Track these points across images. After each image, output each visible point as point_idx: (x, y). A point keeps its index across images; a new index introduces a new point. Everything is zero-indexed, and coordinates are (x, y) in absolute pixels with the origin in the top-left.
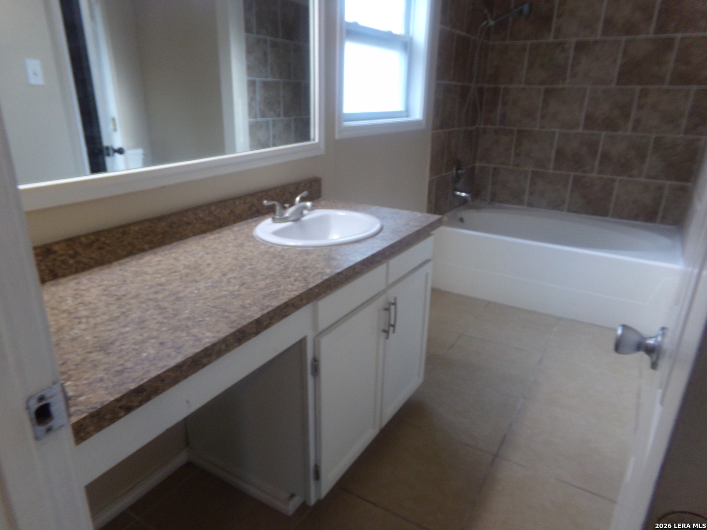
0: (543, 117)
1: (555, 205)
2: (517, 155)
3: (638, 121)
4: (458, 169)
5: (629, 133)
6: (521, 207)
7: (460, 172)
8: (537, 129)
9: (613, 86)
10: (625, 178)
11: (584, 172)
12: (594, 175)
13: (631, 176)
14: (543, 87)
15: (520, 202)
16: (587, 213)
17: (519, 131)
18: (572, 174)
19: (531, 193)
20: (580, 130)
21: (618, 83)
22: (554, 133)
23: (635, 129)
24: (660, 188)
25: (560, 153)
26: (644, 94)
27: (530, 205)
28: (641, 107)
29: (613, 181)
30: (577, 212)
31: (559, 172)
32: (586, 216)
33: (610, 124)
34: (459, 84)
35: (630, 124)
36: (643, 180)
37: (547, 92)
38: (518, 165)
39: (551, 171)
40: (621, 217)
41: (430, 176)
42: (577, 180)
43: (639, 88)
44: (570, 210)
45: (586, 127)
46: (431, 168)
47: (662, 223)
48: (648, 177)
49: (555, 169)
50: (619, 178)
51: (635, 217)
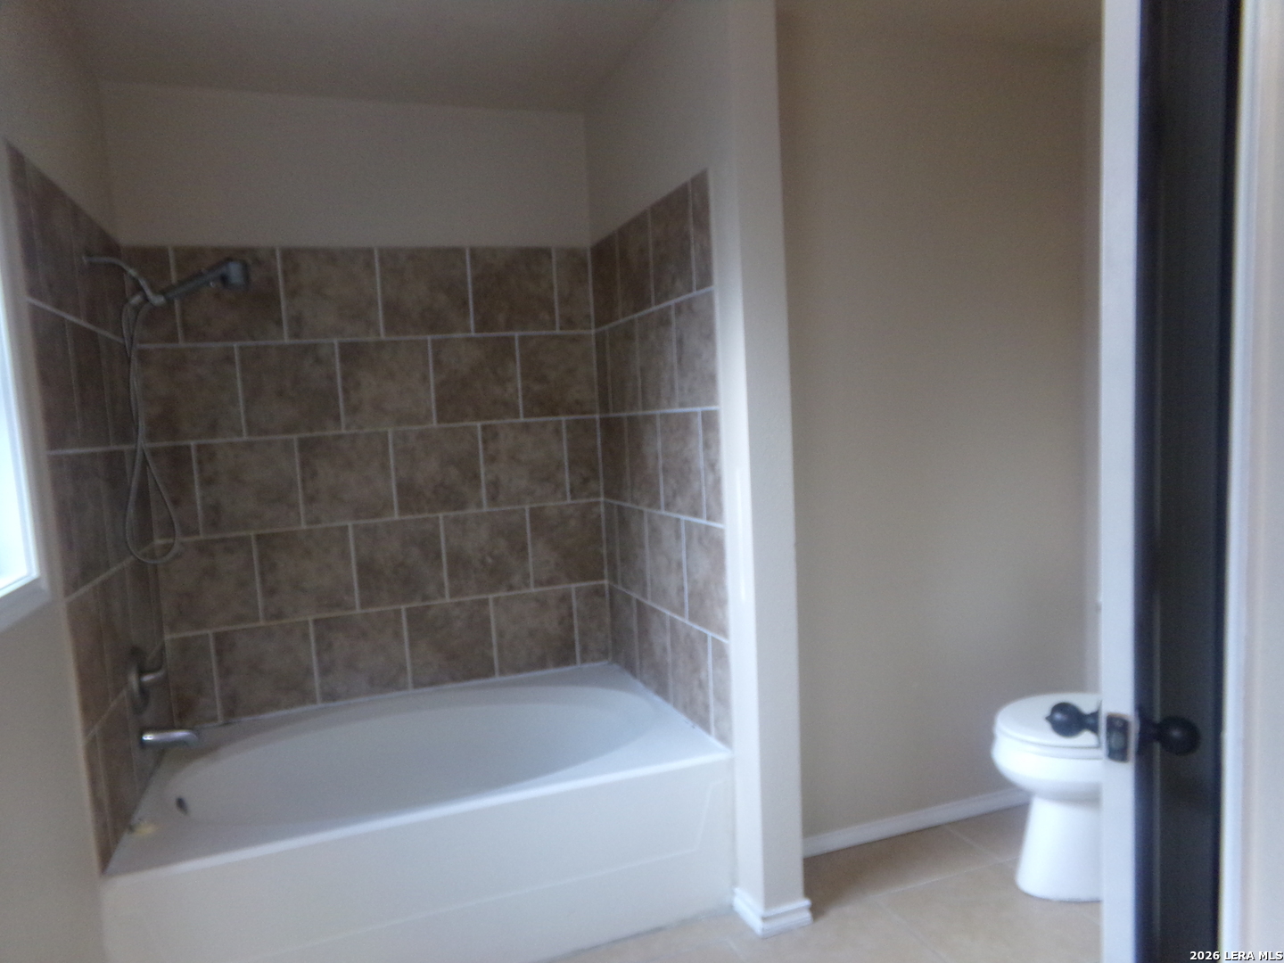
0: (310, 500)
1: (387, 681)
2: (270, 592)
3: (495, 485)
4: (142, 672)
5: (485, 509)
6: (309, 708)
7: (147, 678)
8: (304, 526)
9: (434, 424)
10: (502, 594)
11: (425, 598)
12: (448, 599)
13: (511, 588)
14: (295, 437)
15: (306, 697)
16: (454, 679)
17: (259, 537)
18: (403, 607)
19: (325, 671)
20: (396, 517)
21: (440, 420)
22: (344, 529)
23: (493, 499)
24: (565, 598)
25: (366, 568)
26: (491, 434)
27: (330, 696)
28: (491, 459)
29: (485, 603)
30: (432, 683)
31: (372, 610)
32: (454, 685)
33: (449, 498)
34: (98, 450)
35: (484, 491)
36: (533, 590)
37: (304, 444)
38: (279, 615)
39: (358, 610)
40: (518, 670)
41: (86, 731)
42: (416, 617)
43: (479, 424)
44: (418, 684)
45: (404, 508)
46: (85, 708)
47: (584, 661)
48: (539, 583)
49: (363, 606)
50: (491, 597)
51: (541, 664)
